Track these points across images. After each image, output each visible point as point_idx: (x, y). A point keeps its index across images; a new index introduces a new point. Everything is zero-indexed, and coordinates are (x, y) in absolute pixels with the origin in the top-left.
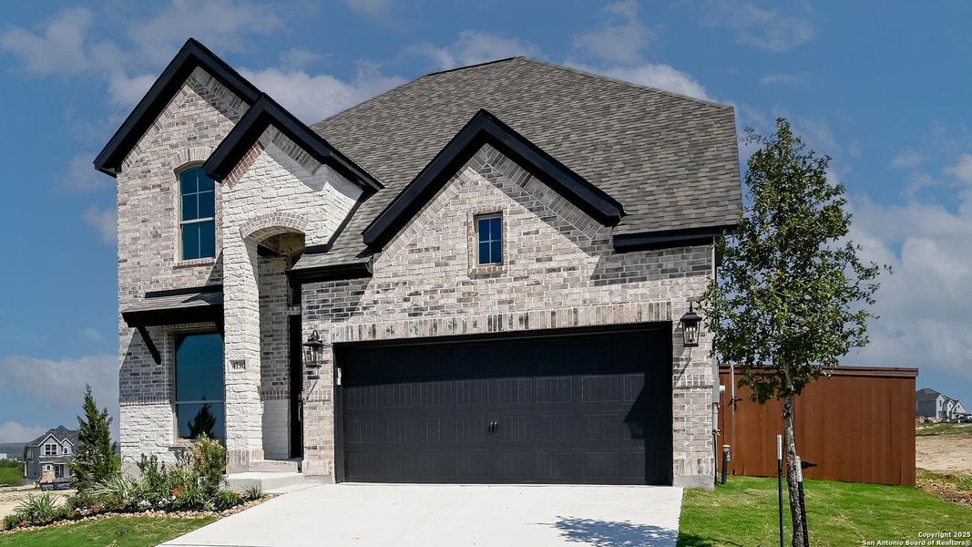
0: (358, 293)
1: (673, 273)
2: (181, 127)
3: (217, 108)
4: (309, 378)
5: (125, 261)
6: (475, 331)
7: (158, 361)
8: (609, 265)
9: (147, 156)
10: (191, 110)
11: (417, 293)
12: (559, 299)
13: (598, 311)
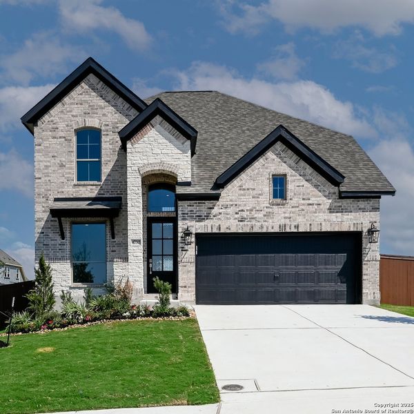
0: (211, 208)
1: (364, 210)
2: (79, 106)
3: (103, 99)
4: (182, 250)
5: (40, 178)
6: (272, 231)
7: (63, 238)
8: (336, 204)
9: (56, 119)
10: (87, 98)
11: (242, 211)
12: (313, 218)
13: (331, 225)
